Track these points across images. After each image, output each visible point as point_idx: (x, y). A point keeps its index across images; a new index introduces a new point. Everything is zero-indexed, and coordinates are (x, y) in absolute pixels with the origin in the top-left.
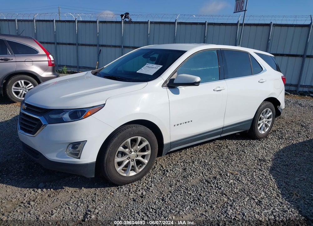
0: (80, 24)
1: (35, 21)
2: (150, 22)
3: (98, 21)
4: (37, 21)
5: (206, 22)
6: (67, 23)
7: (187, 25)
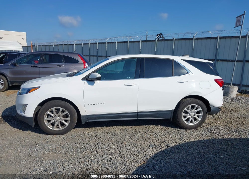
0: (130, 43)
1: (106, 43)
2: (175, 39)
3: (141, 41)
4: (108, 43)
5: (218, 36)
6: (123, 43)
7: (203, 40)
